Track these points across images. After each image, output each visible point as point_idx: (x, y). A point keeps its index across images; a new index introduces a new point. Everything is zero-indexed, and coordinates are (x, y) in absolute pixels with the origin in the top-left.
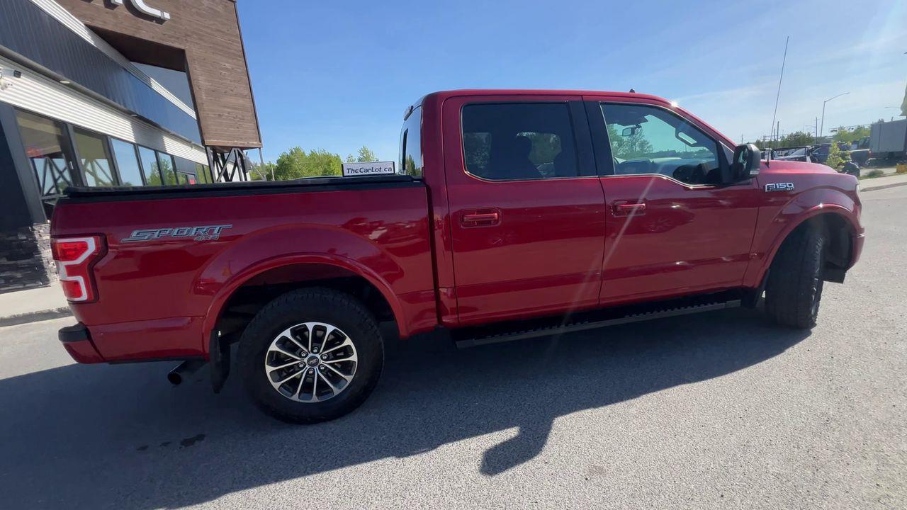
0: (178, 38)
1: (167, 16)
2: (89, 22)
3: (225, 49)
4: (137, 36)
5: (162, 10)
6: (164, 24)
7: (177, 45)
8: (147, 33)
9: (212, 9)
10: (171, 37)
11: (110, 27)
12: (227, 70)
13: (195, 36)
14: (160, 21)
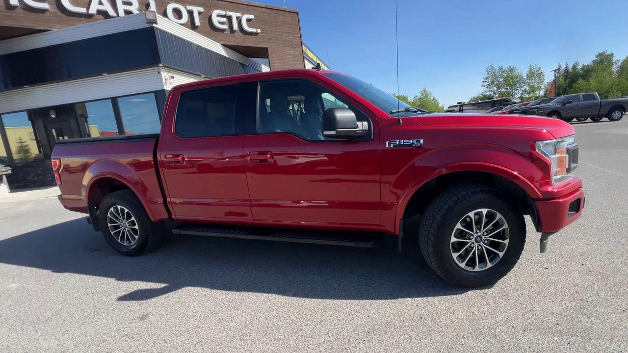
0: (264, 42)
1: (259, 31)
2: (222, 43)
3: (290, 43)
4: (244, 45)
5: (257, 28)
6: (258, 35)
7: (264, 46)
8: (250, 42)
9: (284, 21)
10: (261, 42)
11: (232, 43)
12: (291, 55)
13: (273, 39)
14: (256, 34)
